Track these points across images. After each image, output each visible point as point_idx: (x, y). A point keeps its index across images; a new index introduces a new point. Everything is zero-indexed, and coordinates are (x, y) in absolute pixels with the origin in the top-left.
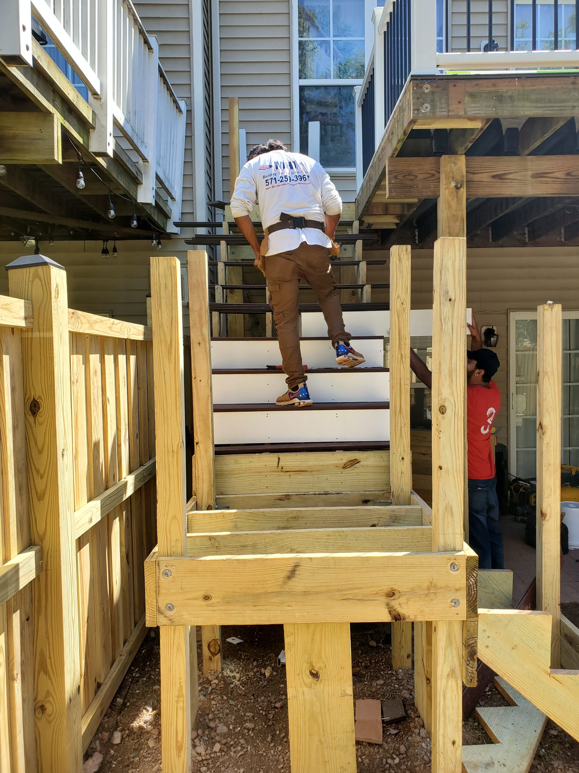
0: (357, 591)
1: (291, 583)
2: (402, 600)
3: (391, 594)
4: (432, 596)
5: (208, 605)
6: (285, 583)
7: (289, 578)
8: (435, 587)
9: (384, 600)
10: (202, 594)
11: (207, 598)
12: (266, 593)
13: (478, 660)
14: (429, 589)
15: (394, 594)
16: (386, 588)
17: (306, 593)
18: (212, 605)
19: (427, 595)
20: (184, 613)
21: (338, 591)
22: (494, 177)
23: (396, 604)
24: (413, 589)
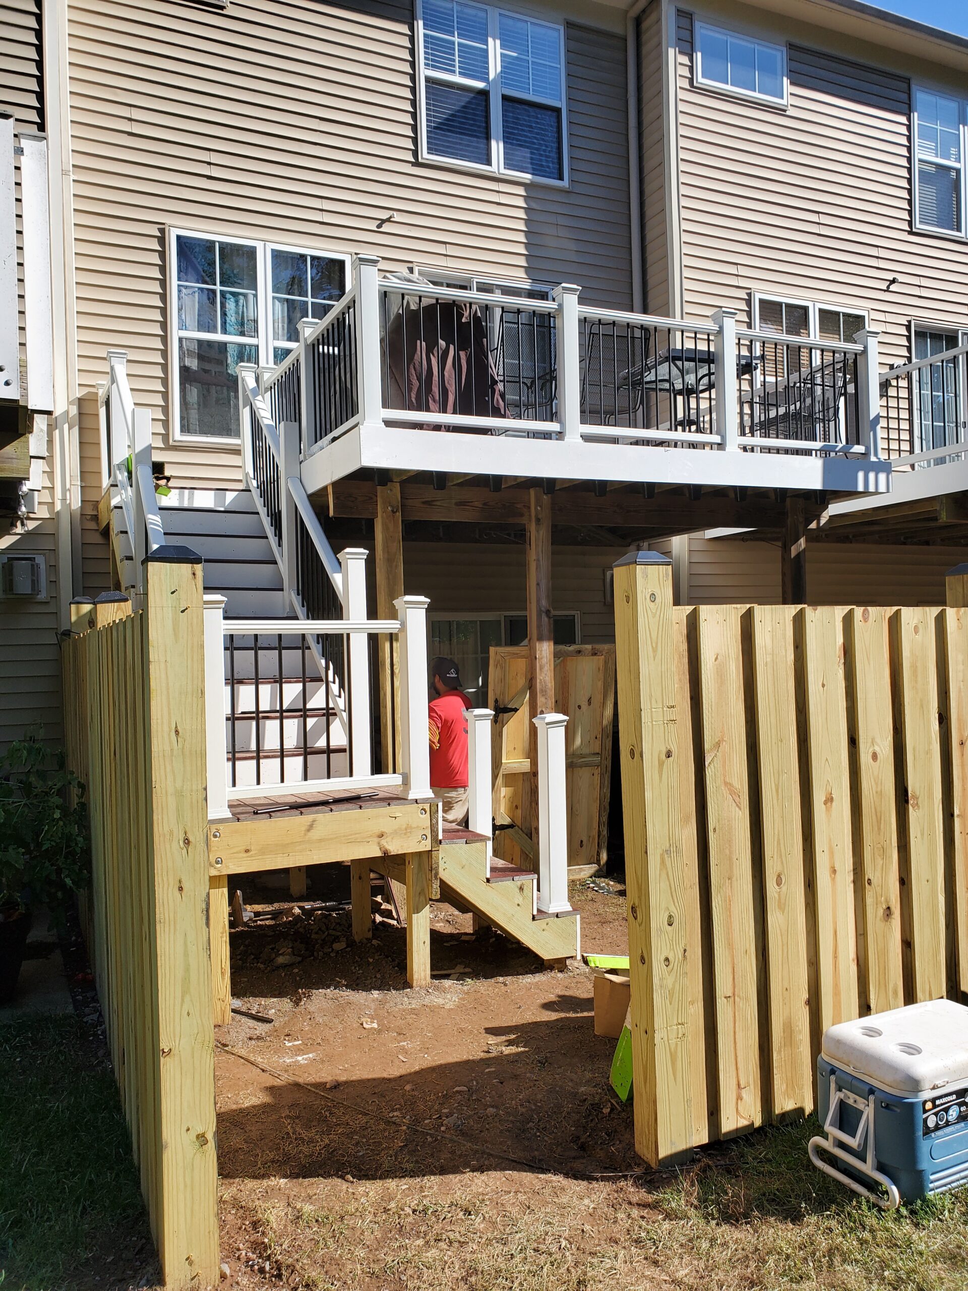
0: (357, 835)
1: (310, 834)
2: (389, 839)
3: (381, 836)
4: (409, 834)
5: (248, 857)
6: (305, 835)
7: (308, 830)
8: (411, 828)
9: (377, 840)
10: (244, 848)
11: (247, 851)
12: (292, 843)
13: (441, 880)
14: (406, 829)
15: (383, 835)
16: (377, 831)
17: (320, 841)
18: (251, 856)
19: (405, 834)
20: (230, 864)
21: (344, 836)
22: (424, 503)
23: (384, 842)
24: (395, 830)
